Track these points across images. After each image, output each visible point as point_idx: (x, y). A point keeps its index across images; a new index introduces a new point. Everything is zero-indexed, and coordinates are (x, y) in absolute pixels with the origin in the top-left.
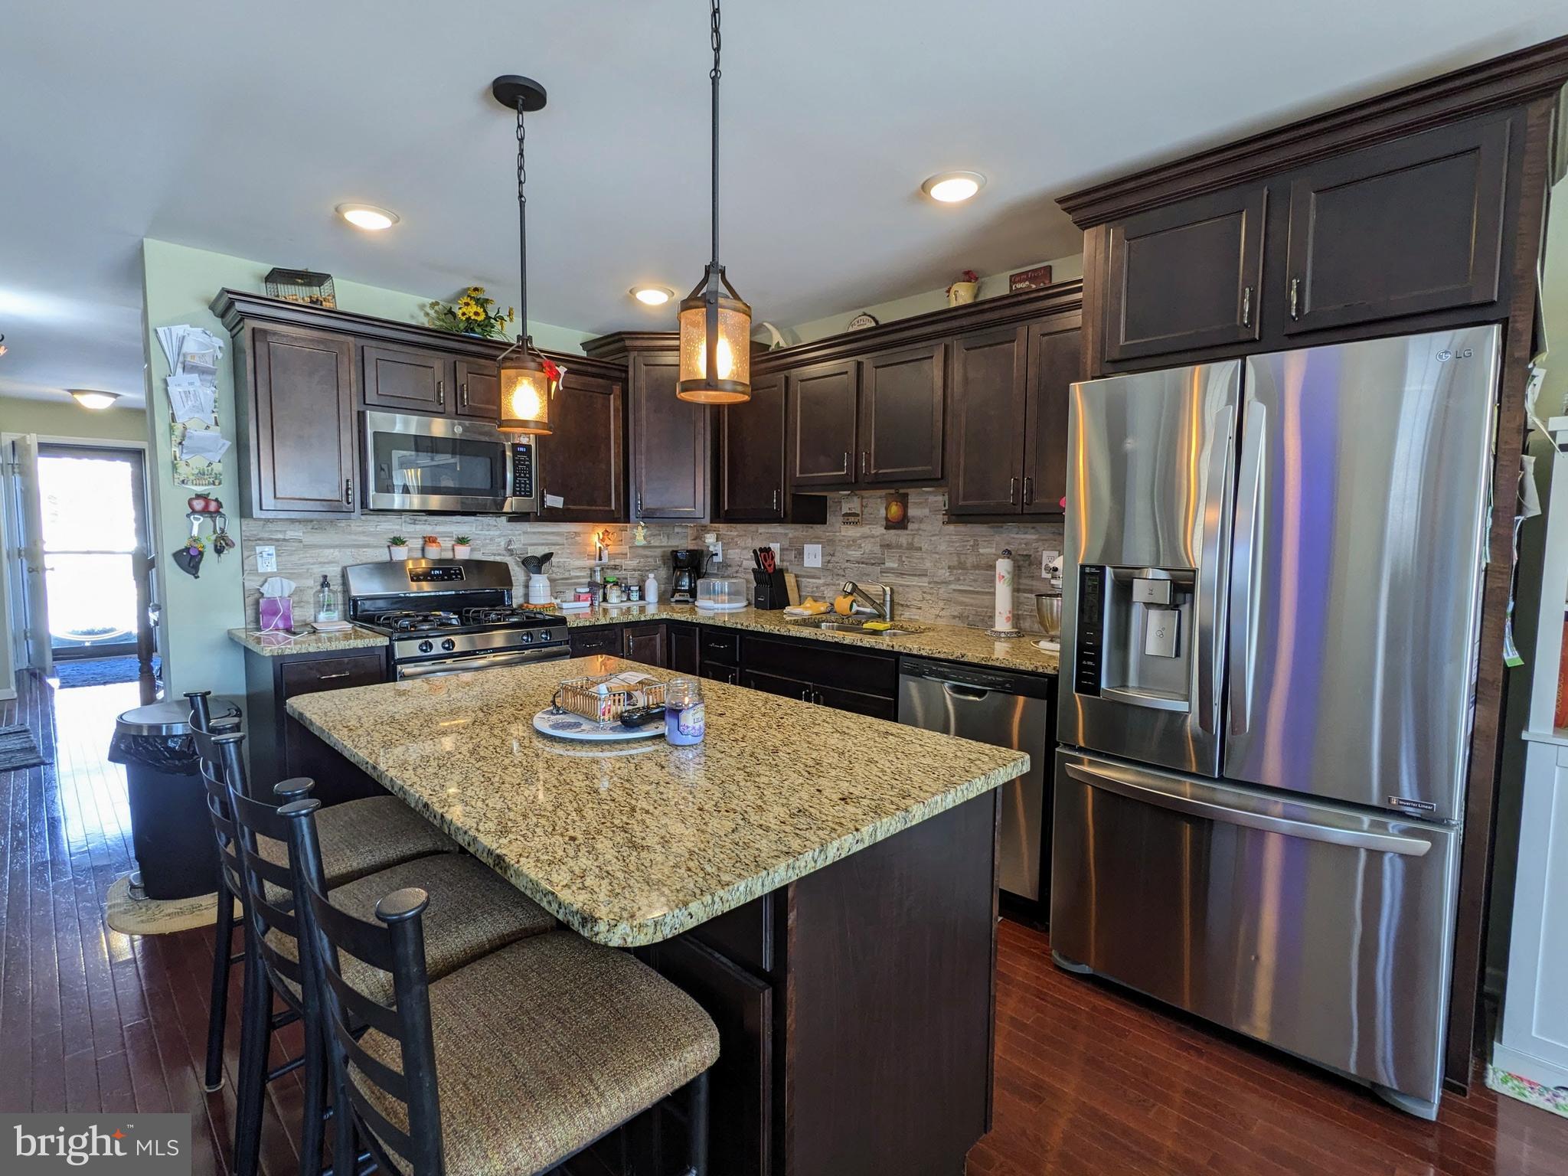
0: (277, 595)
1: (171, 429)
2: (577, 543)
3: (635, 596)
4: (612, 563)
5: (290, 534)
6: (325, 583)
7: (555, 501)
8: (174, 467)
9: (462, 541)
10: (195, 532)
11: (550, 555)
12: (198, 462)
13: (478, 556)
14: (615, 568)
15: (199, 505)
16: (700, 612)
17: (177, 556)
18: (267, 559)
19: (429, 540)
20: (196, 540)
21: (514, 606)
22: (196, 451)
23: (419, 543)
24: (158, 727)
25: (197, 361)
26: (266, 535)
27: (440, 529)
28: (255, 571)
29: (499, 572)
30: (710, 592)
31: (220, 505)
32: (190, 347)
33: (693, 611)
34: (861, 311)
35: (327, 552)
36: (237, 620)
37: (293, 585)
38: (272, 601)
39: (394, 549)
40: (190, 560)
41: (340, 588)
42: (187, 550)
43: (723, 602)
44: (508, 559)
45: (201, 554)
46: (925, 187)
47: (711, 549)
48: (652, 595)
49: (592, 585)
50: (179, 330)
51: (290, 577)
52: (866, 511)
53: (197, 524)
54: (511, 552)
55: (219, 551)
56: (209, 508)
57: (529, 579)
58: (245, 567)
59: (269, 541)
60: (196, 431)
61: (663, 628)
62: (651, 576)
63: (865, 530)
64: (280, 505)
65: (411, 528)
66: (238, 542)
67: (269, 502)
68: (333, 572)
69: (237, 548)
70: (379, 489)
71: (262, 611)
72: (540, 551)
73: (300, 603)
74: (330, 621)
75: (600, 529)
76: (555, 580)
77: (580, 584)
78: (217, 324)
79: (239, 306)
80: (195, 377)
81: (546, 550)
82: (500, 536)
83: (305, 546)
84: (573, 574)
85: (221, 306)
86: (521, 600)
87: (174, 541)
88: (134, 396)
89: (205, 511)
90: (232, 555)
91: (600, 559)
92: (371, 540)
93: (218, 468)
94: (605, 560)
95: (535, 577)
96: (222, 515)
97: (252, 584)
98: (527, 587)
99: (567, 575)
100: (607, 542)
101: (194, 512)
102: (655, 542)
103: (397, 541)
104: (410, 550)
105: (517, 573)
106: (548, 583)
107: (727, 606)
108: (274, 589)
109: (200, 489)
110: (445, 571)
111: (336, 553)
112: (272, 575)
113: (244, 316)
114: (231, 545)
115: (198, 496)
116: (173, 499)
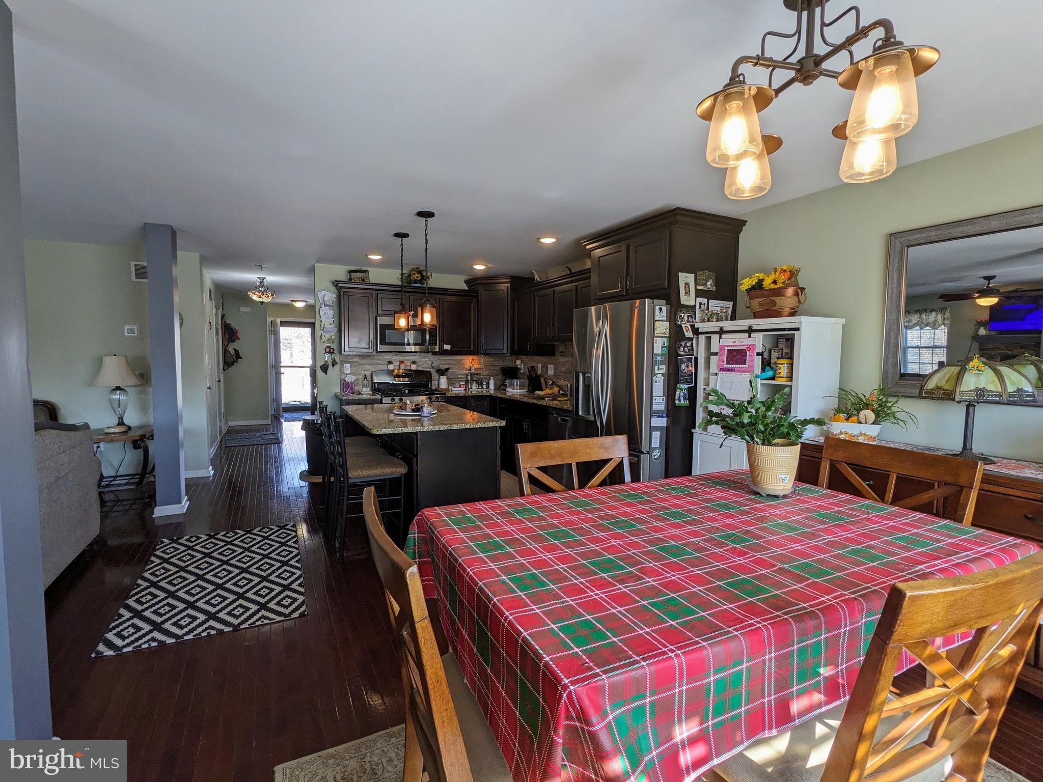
0: (350, 381)
1: (321, 325)
2: (461, 364)
3: (485, 387)
4: (476, 372)
5: (355, 360)
6: (365, 378)
7: (447, 347)
8: (321, 338)
9: (414, 363)
10: (326, 359)
11: (448, 369)
12: (328, 336)
13: (420, 368)
14: (478, 374)
15: (328, 350)
16: (508, 394)
17: (321, 367)
18: (347, 368)
19: (402, 362)
20: (326, 362)
21: (433, 388)
22: (328, 332)
23: (398, 363)
24: (314, 420)
25: (328, 303)
26: (347, 360)
27: (406, 358)
28: (343, 373)
29: (428, 374)
30: (511, 385)
31: (334, 350)
32: (326, 299)
33: (505, 394)
34: (565, 266)
35: (366, 366)
36: (337, 389)
37: (355, 378)
38: (348, 383)
39: (389, 366)
40: (325, 369)
41: (370, 379)
42: (324, 365)
43: (517, 389)
44: (432, 370)
45: (328, 366)
46: (538, 239)
47: (519, 367)
48: (492, 386)
49: (467, 382)
50: (323, 293)
51: (355, 375)
52: (567, 350)
53: (327, 356)
54: (433, 367)
55: (333, 366)
56: (330, 351)
57: (440, 378)
58: (341, 372)
59: (348, 362)
60: (327, 326)
61: (488, 399)
62: (492, 378)
63: (566, 359)
64: (350, 350)
65: (395, 358)
66: (339, 363)
67: (347, 349)
68: (368, 373)
69: (339, 364)
70: (381, 344)
71: (346, 386)
72: (443, 367)
73: (358, 384)
74: (366, 391)
75: (471, 357)
76: (451, 379)
77: (462, 381)
78: (334, 289)
79: (340, 285)
80: (327, 308)
81: (447, 366)
82: (428, 361)
83: (360, 364)
84: (459, 376)
85: (336, 284)
86: (437, 386)
87: (320, 363)
88: (311, 301)
89: (329, 352)
90: (337, 367)
91: (470, 370)
92: (382, 363)
93: (333, 337)
94: (473, 371)
95: (442, 377)
96: (334, 353)
97: (343, 377)
98: (439, 381)
99: (456, 377)
100: (473, 363)
101: (326, 352)
102: (497, 364)
103: (390, 363)
104: (395, 366)
105: (435, 375)
106: (446, 380)
107: (519, 391)
108: (350, 379)
109: (328, 345)
110: (408, 374)
111: (369, 367)
112: (349, 374)
113: (342, 287)
114: (337, 363)
115: (328, 347)
116: (321, 348)
